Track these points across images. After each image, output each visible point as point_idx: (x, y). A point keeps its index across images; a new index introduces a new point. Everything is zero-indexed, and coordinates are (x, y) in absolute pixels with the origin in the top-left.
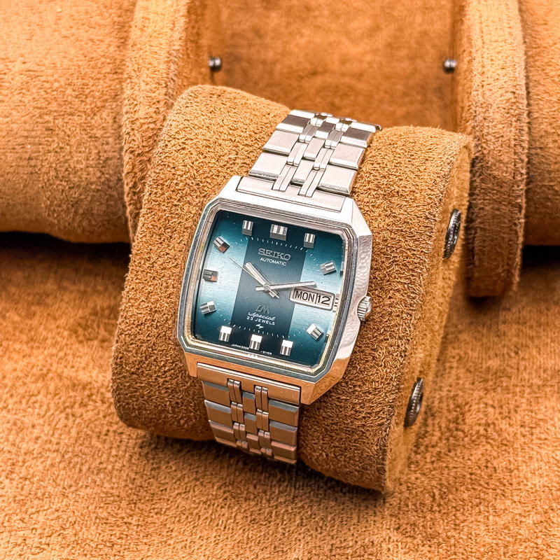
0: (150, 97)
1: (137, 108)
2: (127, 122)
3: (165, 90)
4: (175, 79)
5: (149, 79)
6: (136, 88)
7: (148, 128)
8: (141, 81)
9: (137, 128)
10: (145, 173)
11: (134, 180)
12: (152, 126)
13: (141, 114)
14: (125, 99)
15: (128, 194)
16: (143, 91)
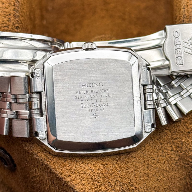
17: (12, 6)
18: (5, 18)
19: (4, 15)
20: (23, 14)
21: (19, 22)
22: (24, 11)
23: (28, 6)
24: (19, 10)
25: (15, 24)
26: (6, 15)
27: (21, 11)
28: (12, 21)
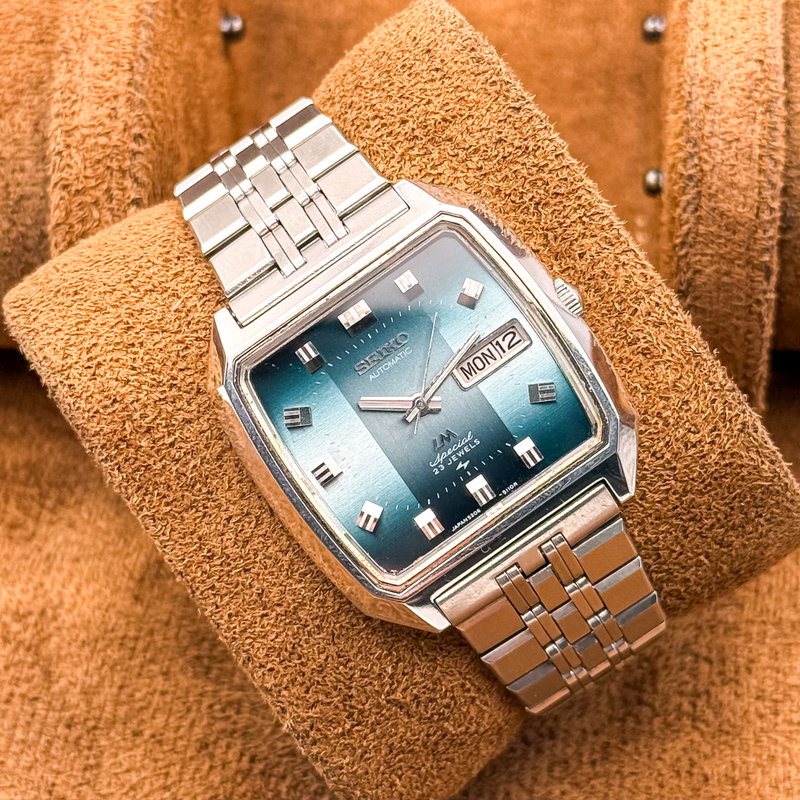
0: (101, 87)
1: (75, 108)
2: (59, 132)
3: (128, 76)
4: (148, 55)
5: (99, 55)
6: (77, 71)
7: (96, 143)
8: (85, 58)
9: (75, 144)
10: (88, 226)
11: (68, 238)
12: (103, 140)
14: (54, 90)
16: (89, 76)
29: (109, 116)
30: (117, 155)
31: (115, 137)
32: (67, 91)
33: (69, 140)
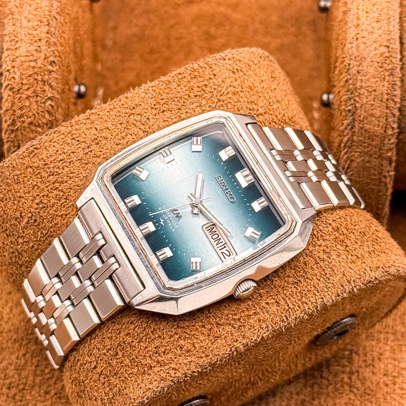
0: (31, 34)
1: (17, 46)
2: (8, 59)
3: (47, 28)
4: (57, 17)
5: (31, 16)
6: (18, 25)
7: (29, 66)
8: (23, 17)
9: (17, 66)
10: (24, 111)
11: (12, 117)
12: (33, 64)
13: (22, 51)
14: (6, 35)
15: (7, 131)
16: (25, 28)
17: (45, 25)
18: (31, 46)
19: (30, 41)
20: (63, 41)
21: (57, 53)
22: (65, 36)
23: (72, 29)
24: (57, 32)
25: (48, 57)
26: (34, 41)
27: (60, 35)
28: (44, 52)
29: (36, 50)
30: (41, 72)
31: (40, 62)
32: (13, 36)
33: (14, 64)
